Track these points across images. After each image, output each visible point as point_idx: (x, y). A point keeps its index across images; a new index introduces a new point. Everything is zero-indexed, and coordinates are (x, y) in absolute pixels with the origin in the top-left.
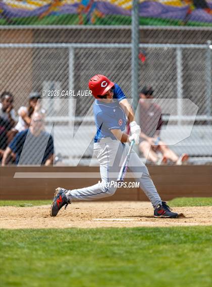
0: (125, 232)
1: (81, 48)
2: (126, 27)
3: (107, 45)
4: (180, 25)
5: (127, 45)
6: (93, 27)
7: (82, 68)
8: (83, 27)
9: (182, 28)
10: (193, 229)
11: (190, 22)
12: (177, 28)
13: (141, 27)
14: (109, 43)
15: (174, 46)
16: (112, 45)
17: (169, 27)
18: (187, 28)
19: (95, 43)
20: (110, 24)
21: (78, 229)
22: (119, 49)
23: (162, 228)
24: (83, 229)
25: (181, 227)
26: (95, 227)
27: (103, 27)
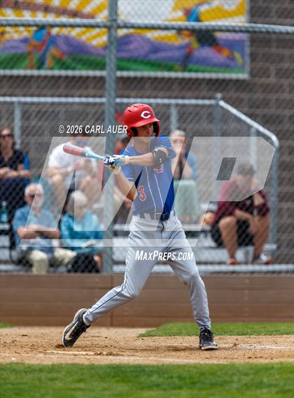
0: (93, 371)
1: (32, 104)
2: (98, 73)
3: (70, 100)
4: (176, 71)
5: (98, 100)
6: (49, 73)
7: (34, 131)
8: (35, 72)
9: (180, 75)
10: (191, 369)
11: (191, 66)
12: (173, 75)
13: (119, 74)
14: (72, 96)
15: (166, 101)
16: (77, 100)
17: (159, 74)
18: (187, 75)
19: (52, 96)
20: (74, 69)
21: (27, 365)
22: (88, 104)
23: (146, 366)
24: (33, 365)
25: (174, 366)
26: (50, 363)
27: (63, 73)
